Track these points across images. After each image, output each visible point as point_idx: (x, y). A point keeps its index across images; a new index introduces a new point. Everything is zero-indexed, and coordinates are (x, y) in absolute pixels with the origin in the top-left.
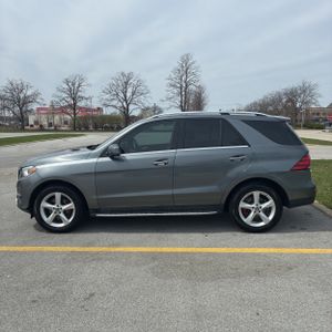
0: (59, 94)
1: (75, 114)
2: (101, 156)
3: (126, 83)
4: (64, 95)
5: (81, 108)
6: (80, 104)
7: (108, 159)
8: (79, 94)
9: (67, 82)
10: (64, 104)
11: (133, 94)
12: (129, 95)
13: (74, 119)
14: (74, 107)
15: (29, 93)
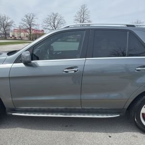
0: (23, 22)
1: (30, 33)
2: (15, 62)
3: (55, 18)
4: (25, 23)
5: (33, 30)
6: (33, 28)
7: (22, 65)
8: (32, 22)
9: (27, 16)
10: (25, 27)
11: (58, 23)
12: (56, 24)
13: (30, 35)
14: (30, 29)
15: (9, 21)
